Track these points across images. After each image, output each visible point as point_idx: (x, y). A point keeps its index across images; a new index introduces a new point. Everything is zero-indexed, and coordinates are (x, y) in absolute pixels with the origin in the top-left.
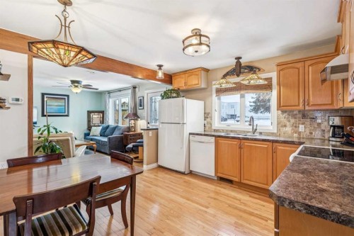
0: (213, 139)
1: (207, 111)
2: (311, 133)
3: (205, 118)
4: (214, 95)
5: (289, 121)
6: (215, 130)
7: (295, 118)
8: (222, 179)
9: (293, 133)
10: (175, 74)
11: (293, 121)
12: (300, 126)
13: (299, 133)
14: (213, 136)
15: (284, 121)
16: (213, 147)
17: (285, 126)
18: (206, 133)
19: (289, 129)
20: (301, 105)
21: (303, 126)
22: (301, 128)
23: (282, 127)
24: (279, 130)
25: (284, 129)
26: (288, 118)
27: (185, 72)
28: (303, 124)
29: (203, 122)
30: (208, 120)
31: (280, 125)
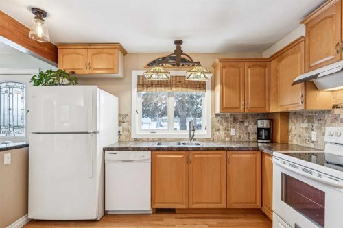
0: (148, 154)
1: (123, 113)
2: (240, 136)
3: (120, 123)
4: (134, 90)
5: (222, 125)
6: (135, 140)
7: (227, 122)
8: (159, 211)
9: (225, 137)
10: (66, 46)
11: (225, 124)
12: (232, 129)
13: (231, 137)
14: (148, 149)
15: (217, 124)
16: (147, 166)
17: (219, 130)
18: (123, 145)
19: (222, 134)
20: (242, 108)
21: (234, 129)
22: (233, 131)
23: (216, 131)
24: (213, 135)
25: (218, 133)
26: (221, 121)
27: (88, 45)
28: (234, 127)
29: (117, 128)
30: (125, 125)
31: (214, 129)
